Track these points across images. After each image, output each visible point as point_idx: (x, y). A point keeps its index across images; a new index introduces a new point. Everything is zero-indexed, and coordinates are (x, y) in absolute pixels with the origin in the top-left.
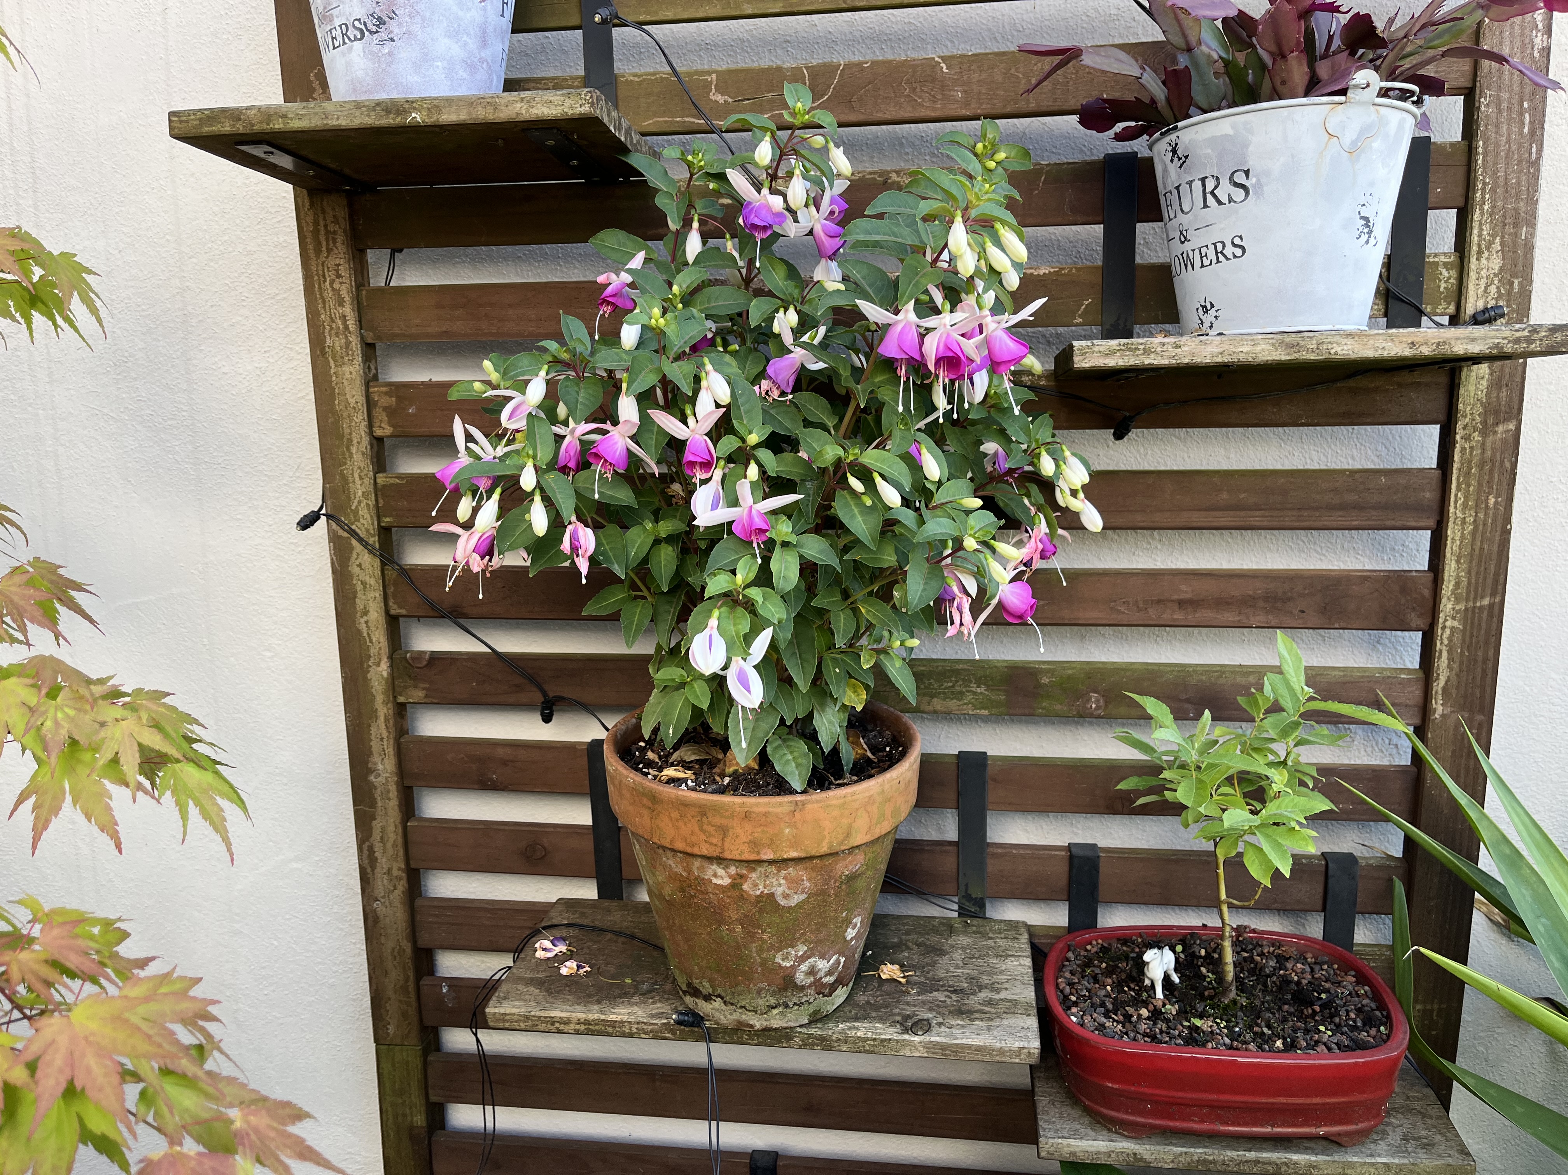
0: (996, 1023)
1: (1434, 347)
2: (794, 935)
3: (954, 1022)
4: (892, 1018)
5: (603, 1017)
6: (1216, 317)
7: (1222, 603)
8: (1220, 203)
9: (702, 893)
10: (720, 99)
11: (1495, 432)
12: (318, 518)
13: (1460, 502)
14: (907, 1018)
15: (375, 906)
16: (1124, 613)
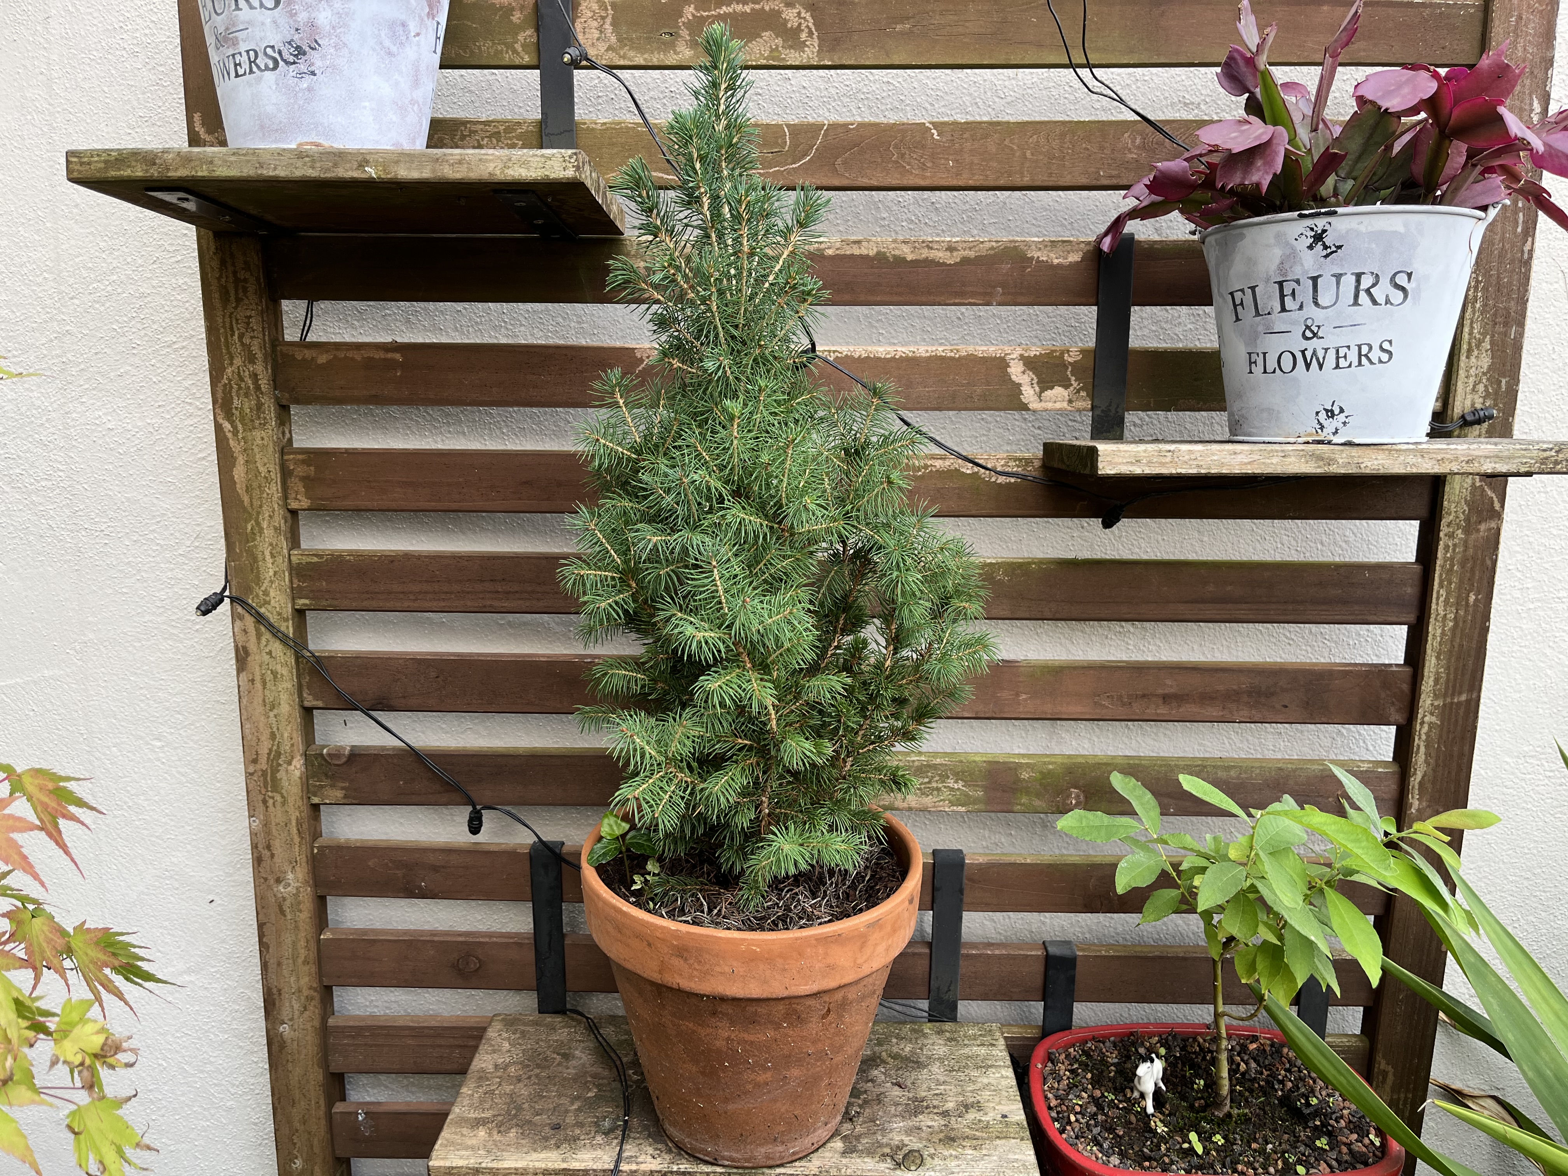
0: (990, 1150)
3: (946, 1153)
4: (880, 1151)
5: (564, 1166)
7: (1206, 698)
11: (1478, 531)
12: (221, 601)
13: (1442, 599)
14: (896, 1149)
15: (281, 1029)
16: (1107, 707)
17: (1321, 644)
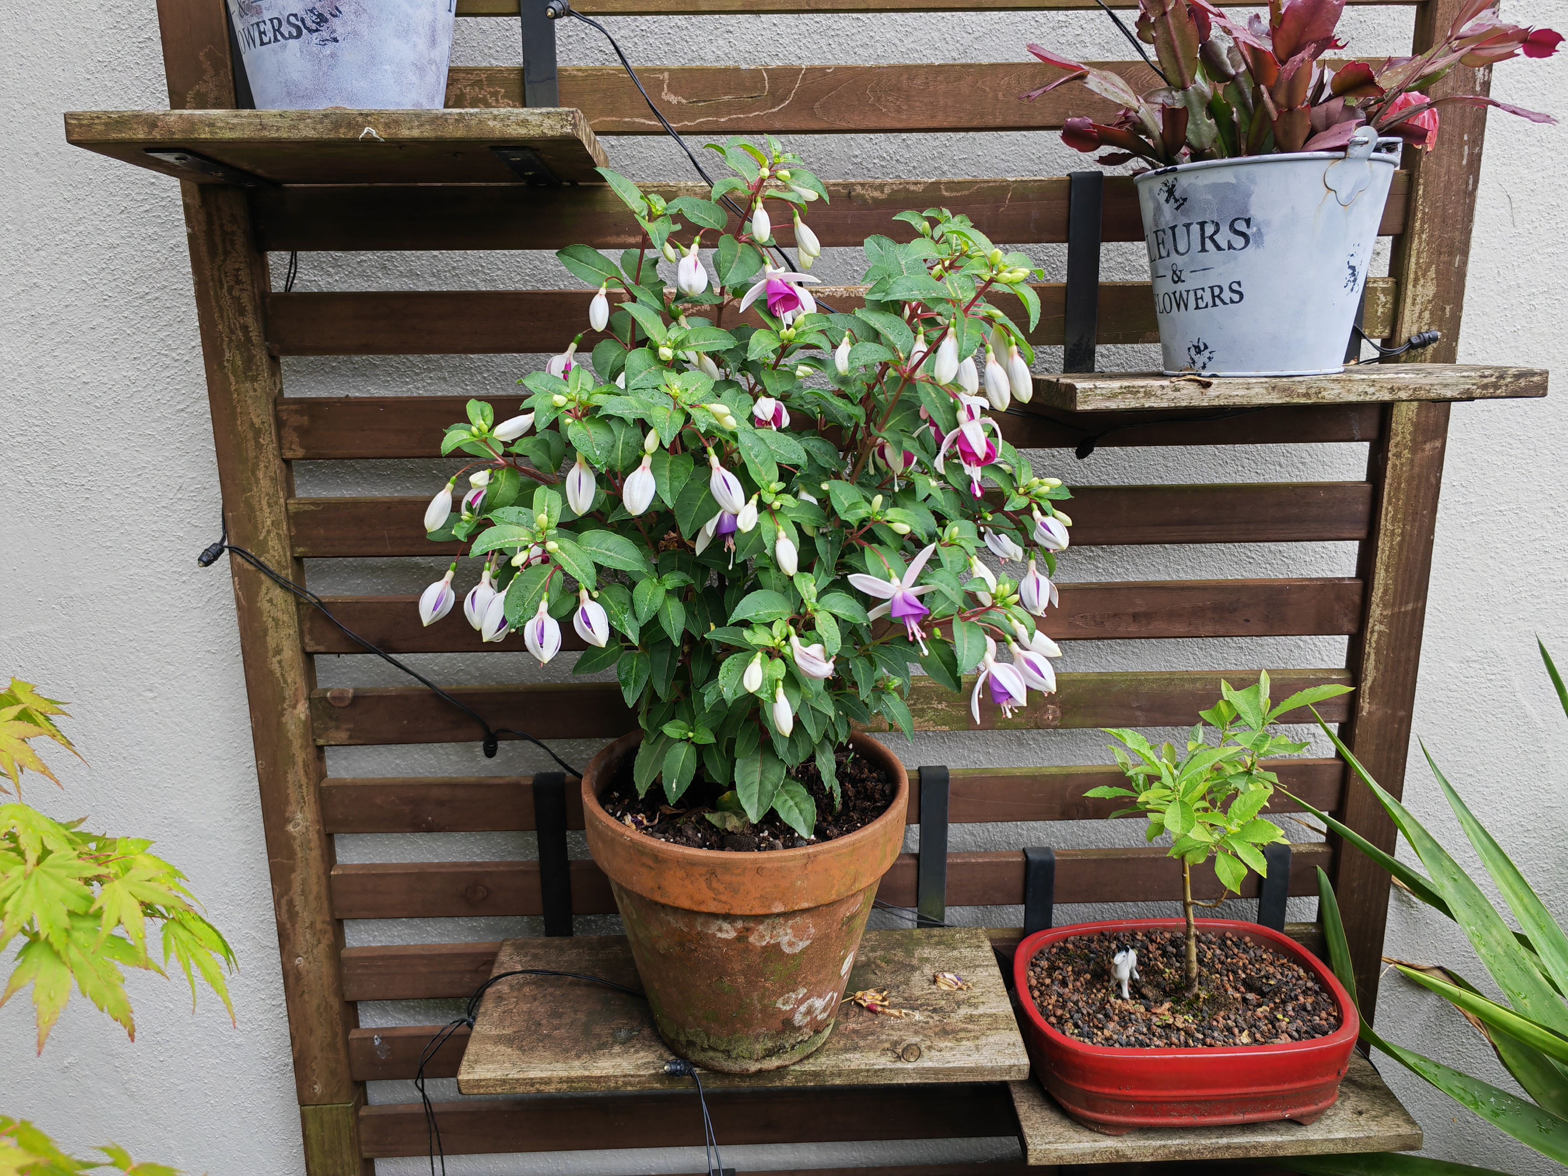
0: (982, 1041)
1: (1411, 392)
2: (795, 980)
3: (942, 1045)
4: (880, 1046)
5: (587, 1073)
6: (1210, 358)
7: (1173, 615)
8: (1219, 248)
9: (704, 946)
10: (674, 99)
11: (1423, 450)
12: (221, 551)
13: (1390, 515)
14: (895, 1044)
15: (297, 962)
16: (1081, 627)
17: (1280, 562)
